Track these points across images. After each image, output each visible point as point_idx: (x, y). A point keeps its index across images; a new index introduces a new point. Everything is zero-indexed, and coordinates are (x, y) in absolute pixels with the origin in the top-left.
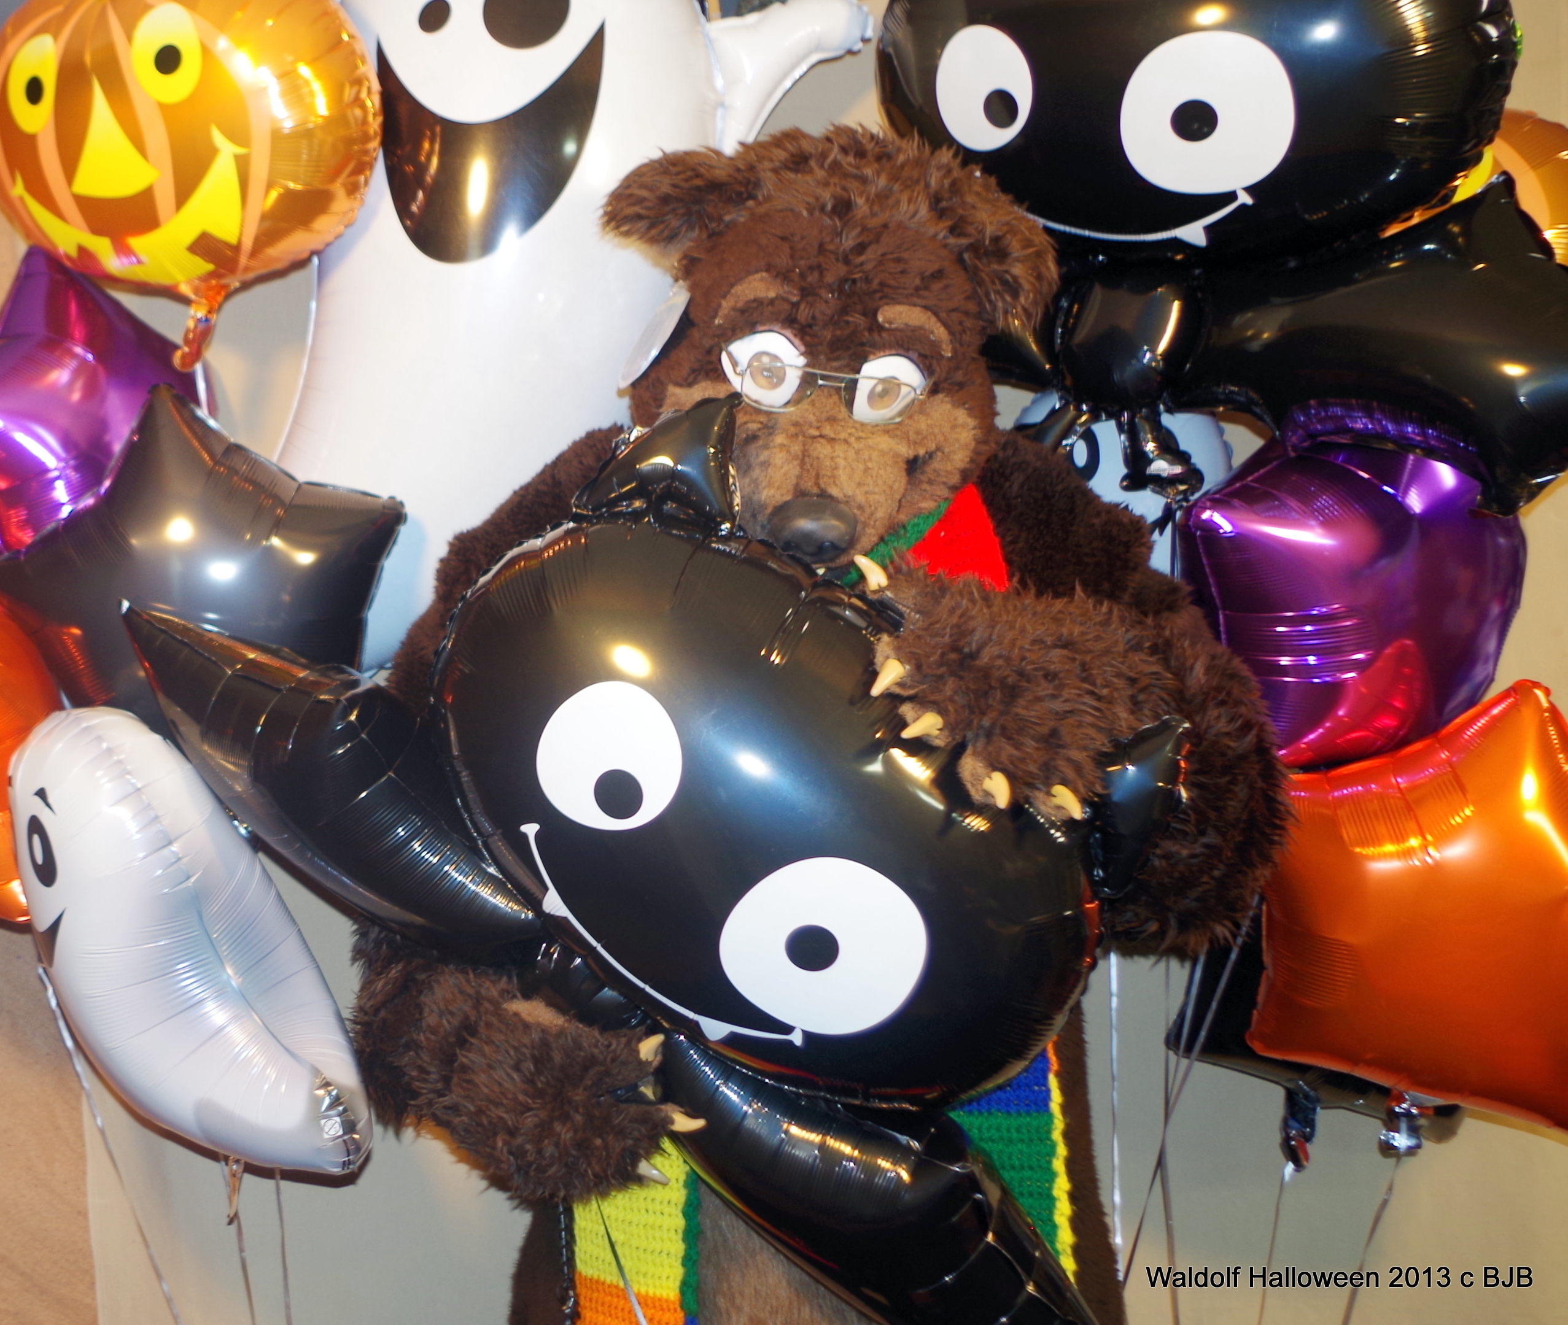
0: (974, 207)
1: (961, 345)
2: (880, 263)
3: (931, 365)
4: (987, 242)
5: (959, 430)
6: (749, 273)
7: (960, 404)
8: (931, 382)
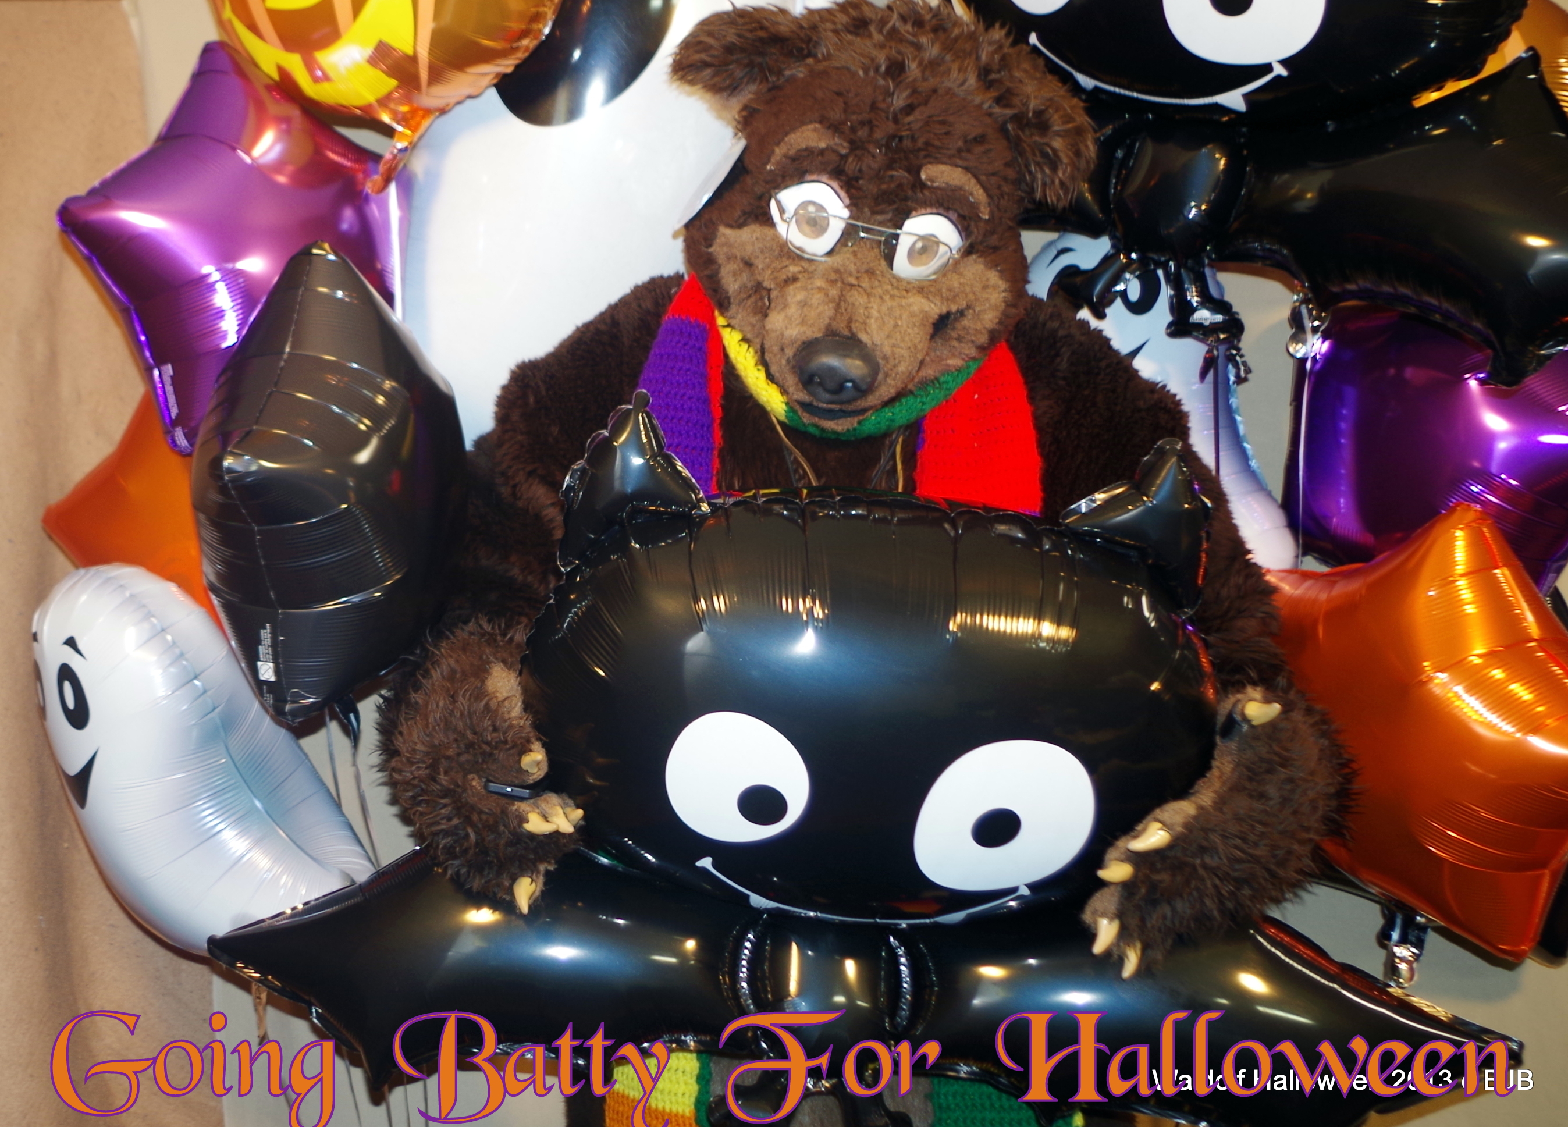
0: (1021, 81)
1: (998, 207)
2: (927, 123)
3: (969, 226)
4: (1030, 115)
5: (990, 290)
6: (803, 123)
7: (993, 265)
8: (968, 243)
